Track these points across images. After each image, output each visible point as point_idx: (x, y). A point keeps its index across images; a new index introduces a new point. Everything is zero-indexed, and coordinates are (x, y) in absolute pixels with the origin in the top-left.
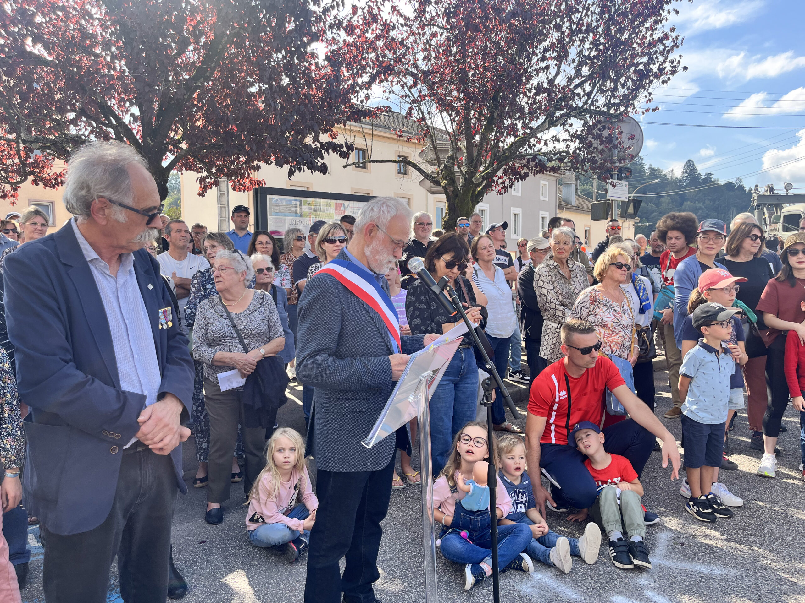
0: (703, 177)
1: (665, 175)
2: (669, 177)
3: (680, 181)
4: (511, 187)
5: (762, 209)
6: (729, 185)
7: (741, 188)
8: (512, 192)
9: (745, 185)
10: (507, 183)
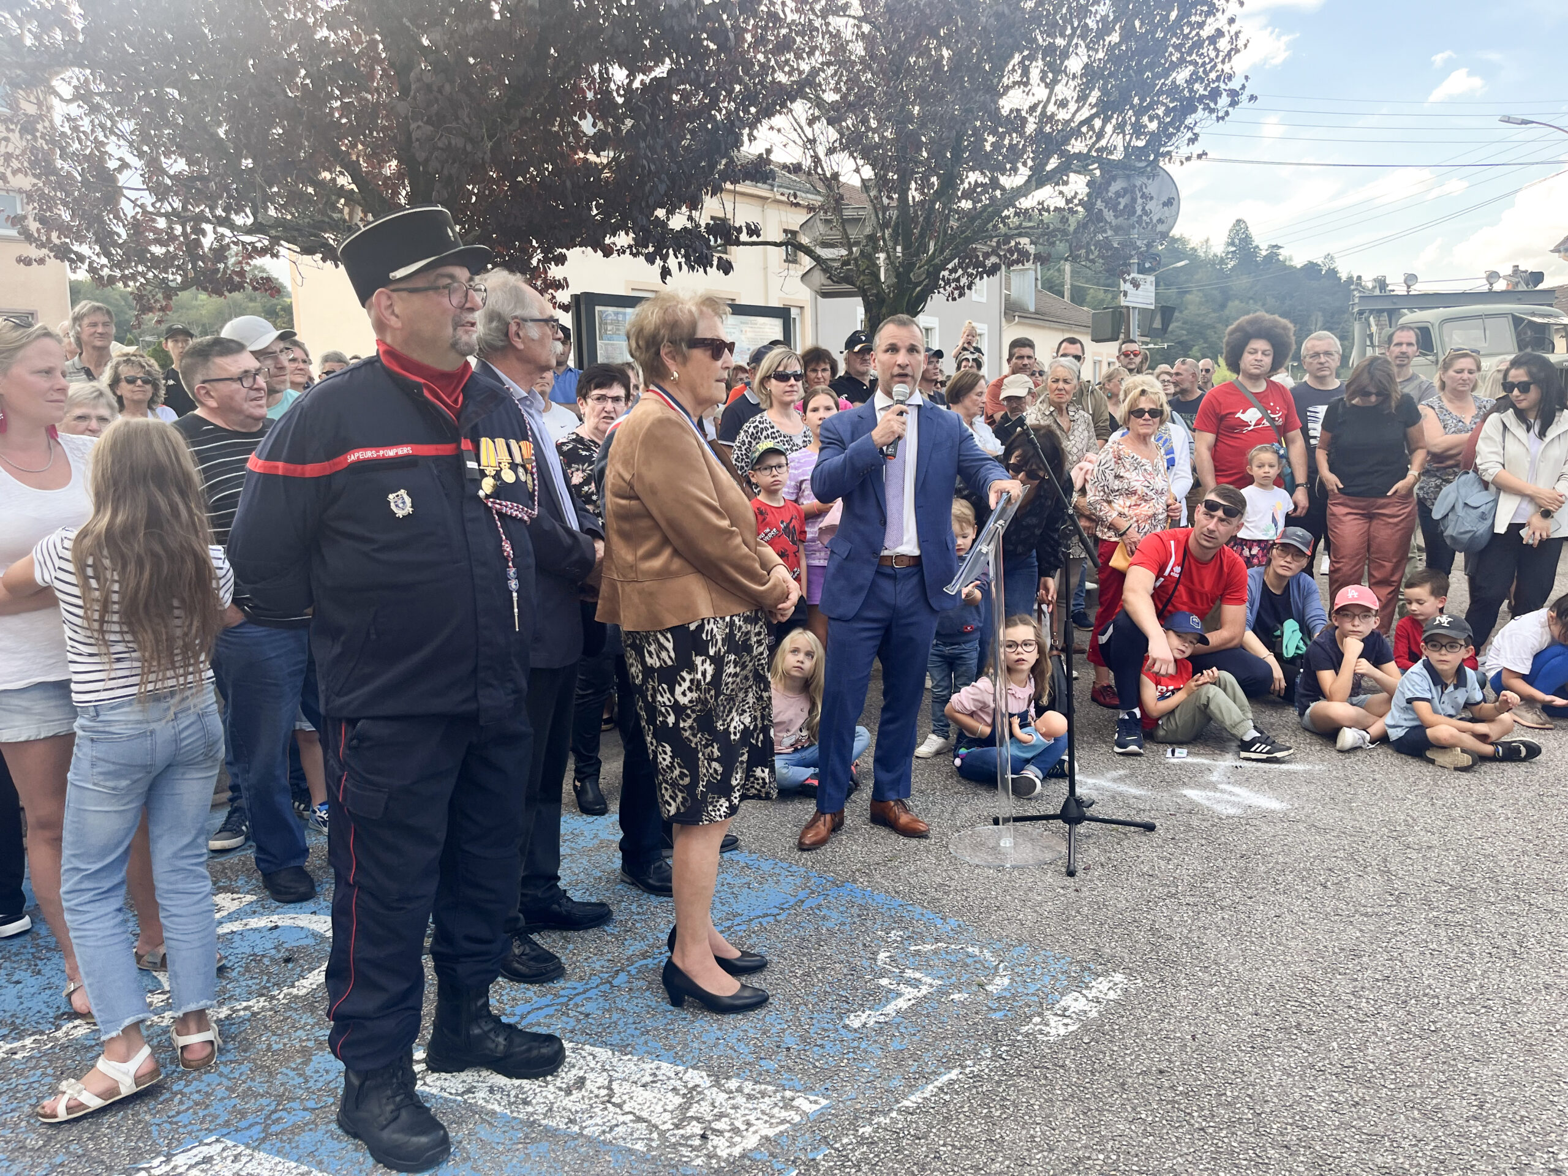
0: (1264, 253)
1: (1194, 249)
2: (1201, 253)
3: (1222, 261)
4: (970, 288)
5: (1367, 319)
6: (1311, 268)
7: (1333, 273)
8: (972, 295)
9: (1339, 269)
10: (964, 281)
